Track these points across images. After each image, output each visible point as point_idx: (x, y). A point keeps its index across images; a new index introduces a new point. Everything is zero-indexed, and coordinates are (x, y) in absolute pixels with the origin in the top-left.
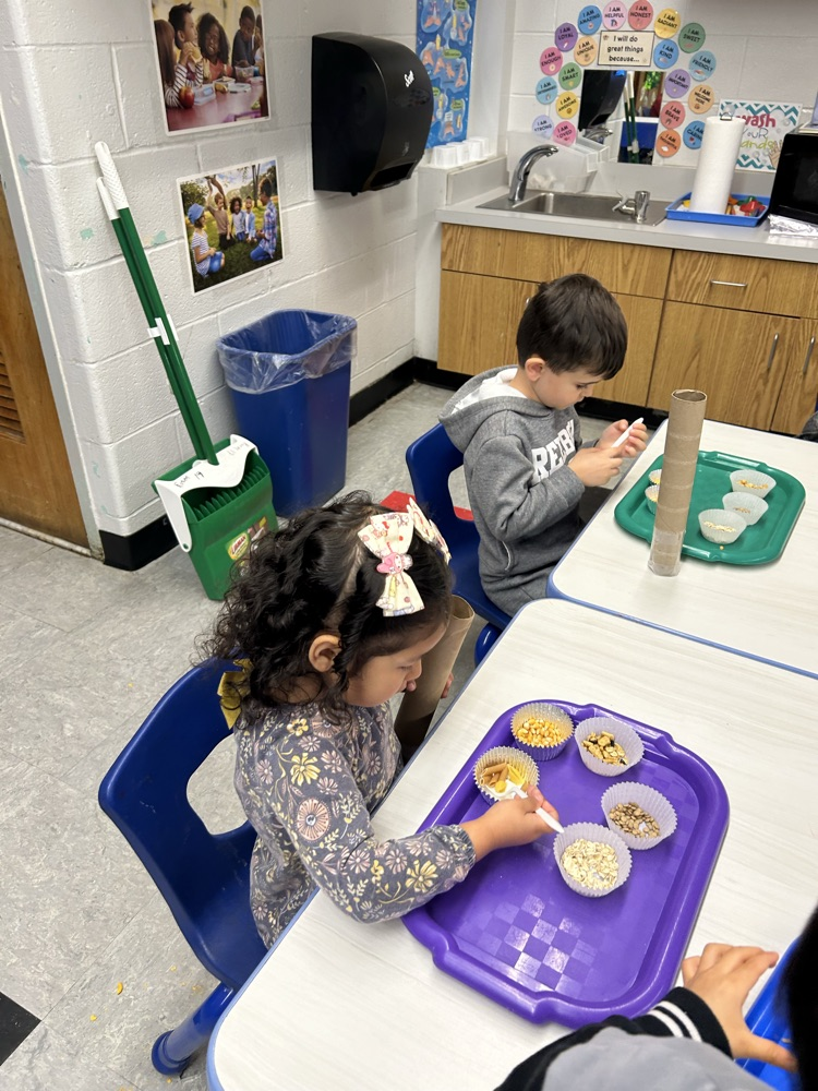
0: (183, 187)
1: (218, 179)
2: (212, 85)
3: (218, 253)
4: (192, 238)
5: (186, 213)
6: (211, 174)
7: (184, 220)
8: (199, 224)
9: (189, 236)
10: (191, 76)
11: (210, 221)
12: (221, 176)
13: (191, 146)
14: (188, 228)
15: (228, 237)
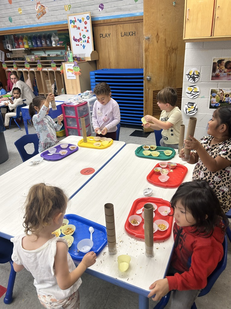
0: (211, 90)
1: (222, 90)
2: (227, 73)
3: (219, 103)
4: (212, 99)
5: (211, 94)
6: (221, 89)
7: (210, 95)
8: (214, 97)
9: (211, 98)
10: (220, 71)
11: (218, 97)
12: (224, 89)
13: (217, 83)
14: (211, 97)
15: (223, 101)
